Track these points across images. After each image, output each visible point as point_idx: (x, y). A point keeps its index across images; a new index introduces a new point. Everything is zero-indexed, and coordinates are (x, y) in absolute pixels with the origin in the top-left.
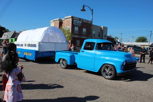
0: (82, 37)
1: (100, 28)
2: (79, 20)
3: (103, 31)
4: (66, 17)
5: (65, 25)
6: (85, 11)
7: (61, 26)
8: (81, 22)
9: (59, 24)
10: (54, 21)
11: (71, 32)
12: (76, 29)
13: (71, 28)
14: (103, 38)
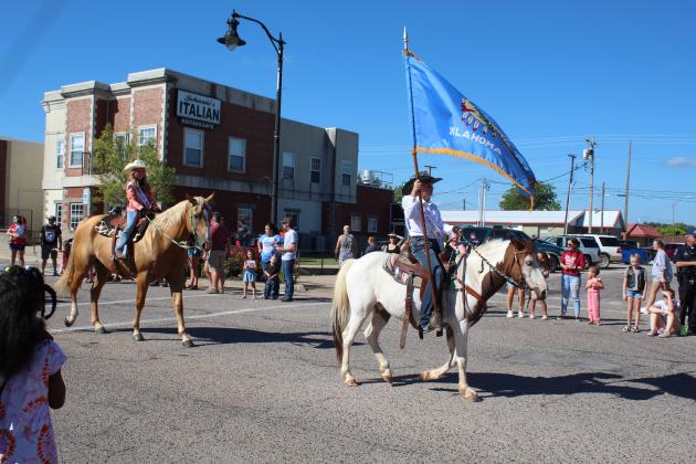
0: (223, 186)
1: (322, 136)
2: (208, 91)
3: (334, 150)
4: (133, 77)
5: (132, 118)
6: (242, 43)
7: (108, 125)
8: (217, 105)
9: (97, 111)
10: (66, 96)
11: (161, 159)
12: (193, 140)
13: (162, 133)
14: (337, 191)
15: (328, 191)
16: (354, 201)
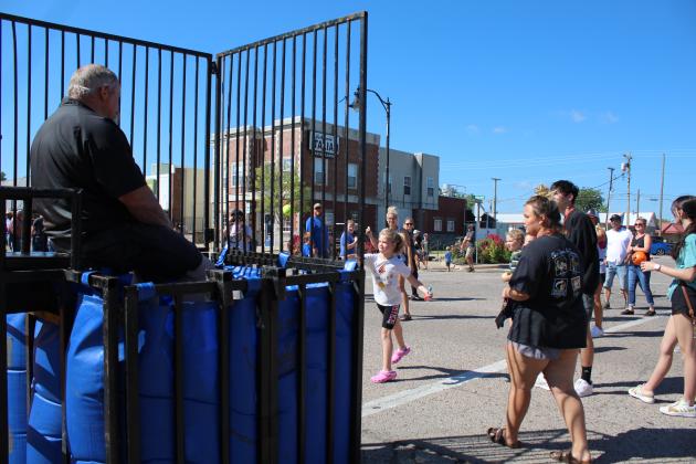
3: (421, 169)
4: (277, 123)
5: (277, 152)
14: (424, 200)
15: (417, 200)
16: (436, 208)
